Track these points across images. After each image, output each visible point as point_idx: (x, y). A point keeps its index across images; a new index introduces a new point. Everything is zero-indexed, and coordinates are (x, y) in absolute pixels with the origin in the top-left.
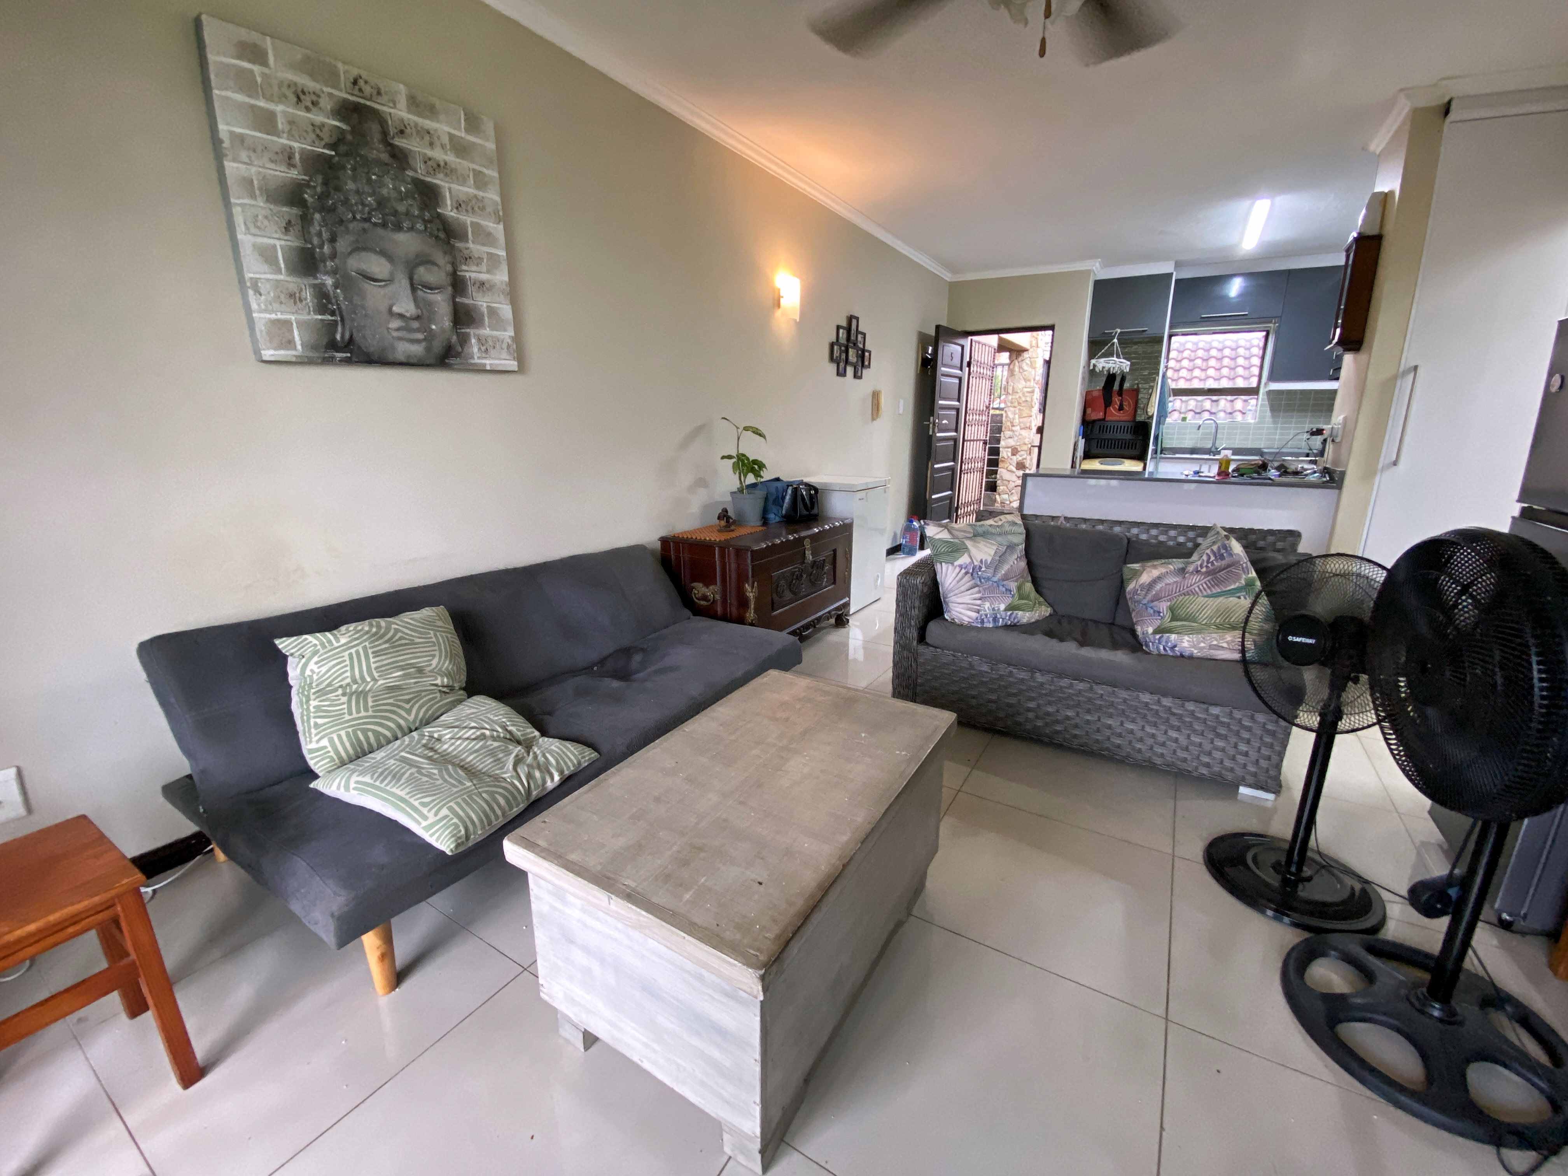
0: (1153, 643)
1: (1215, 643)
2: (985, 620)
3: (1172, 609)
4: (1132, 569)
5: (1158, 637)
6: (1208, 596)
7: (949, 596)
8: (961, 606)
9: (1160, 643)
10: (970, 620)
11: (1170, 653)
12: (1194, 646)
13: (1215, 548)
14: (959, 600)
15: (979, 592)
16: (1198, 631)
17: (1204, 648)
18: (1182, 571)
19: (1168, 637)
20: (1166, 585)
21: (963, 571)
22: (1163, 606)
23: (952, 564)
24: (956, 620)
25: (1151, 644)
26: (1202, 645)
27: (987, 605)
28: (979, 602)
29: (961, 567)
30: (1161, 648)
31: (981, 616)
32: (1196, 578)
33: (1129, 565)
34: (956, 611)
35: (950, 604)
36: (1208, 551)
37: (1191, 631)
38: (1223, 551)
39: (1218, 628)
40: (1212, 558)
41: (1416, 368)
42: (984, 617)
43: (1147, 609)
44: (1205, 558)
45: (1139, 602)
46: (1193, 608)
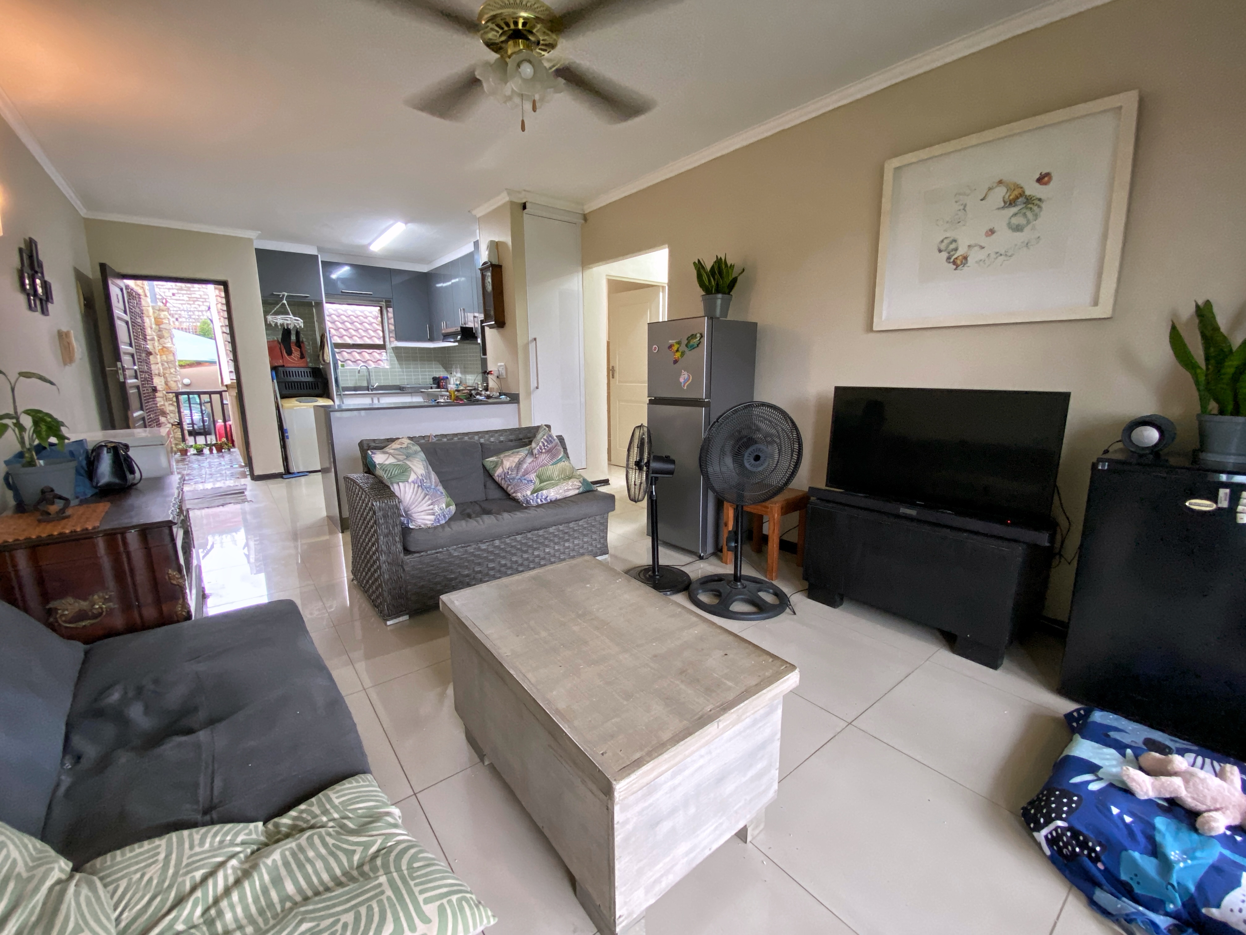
0: (533, 500)
1: (566, 488)
2: (440, 519)
3: (538, 476)
4: (491, 462)
5: (535, 495)
6: (553, 464)
7: (411, 508)
8: (422, 513)
9: (537, 498)
10: (432, 522)
11: (544, 502)
12: (557, 494)
13: (545, 437)
14: (420, 509)
15: (429, 499)
16: (557, 485)
17: (562, 493)
18: (531, 453)
19: (542, 493)
20: (530, 463)
21: (416, 485)
22: (533, 476)
23: (407, 481)
24: (423, 526)
25: (531, 501)
26: (561, 491)
27: (436, 508)
28: (431, 507)
29: (413, 482)
30: (539, 500)
31: (437, 516)
32: (543, 456)
33: (487, 460)
34: (420, 519)
35: (413, 515)
36: (542, 440)
37: (554, 485)
38: (550, 438)
39: (564, 480)
40: (546, 444)
41: (535, 339)
42: (438, 517)
43: (521, 481)
44: (541, 444)
45: (514, 479)
46: (549, 473)
